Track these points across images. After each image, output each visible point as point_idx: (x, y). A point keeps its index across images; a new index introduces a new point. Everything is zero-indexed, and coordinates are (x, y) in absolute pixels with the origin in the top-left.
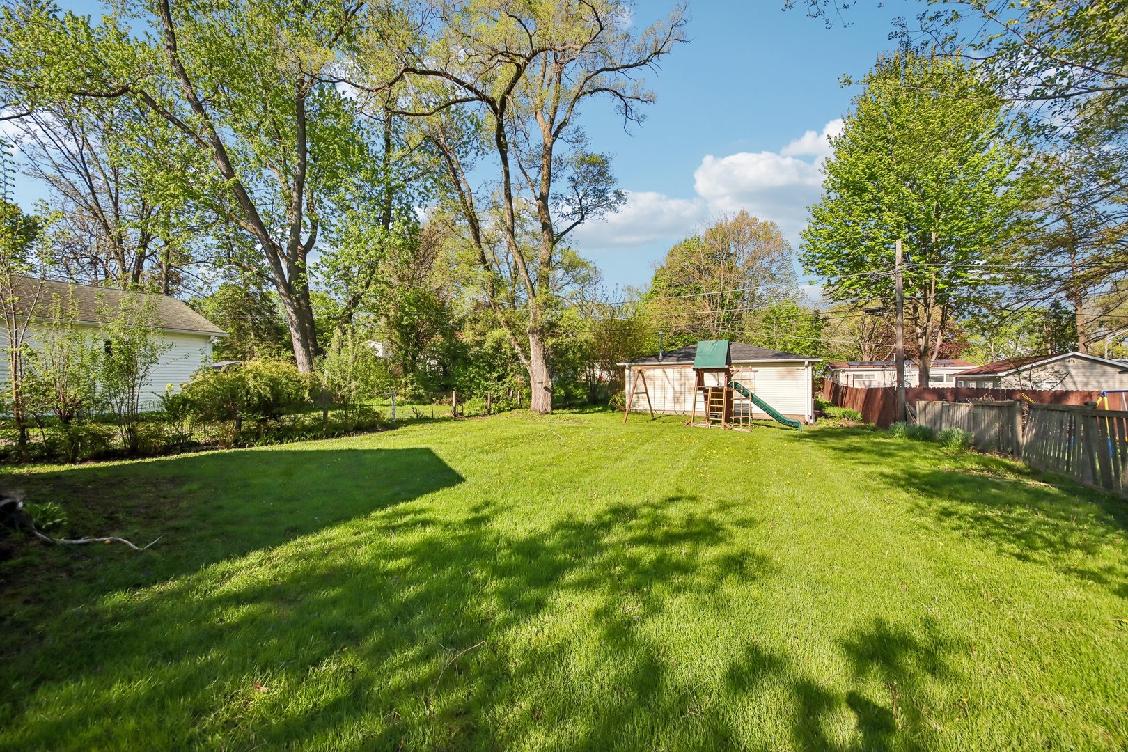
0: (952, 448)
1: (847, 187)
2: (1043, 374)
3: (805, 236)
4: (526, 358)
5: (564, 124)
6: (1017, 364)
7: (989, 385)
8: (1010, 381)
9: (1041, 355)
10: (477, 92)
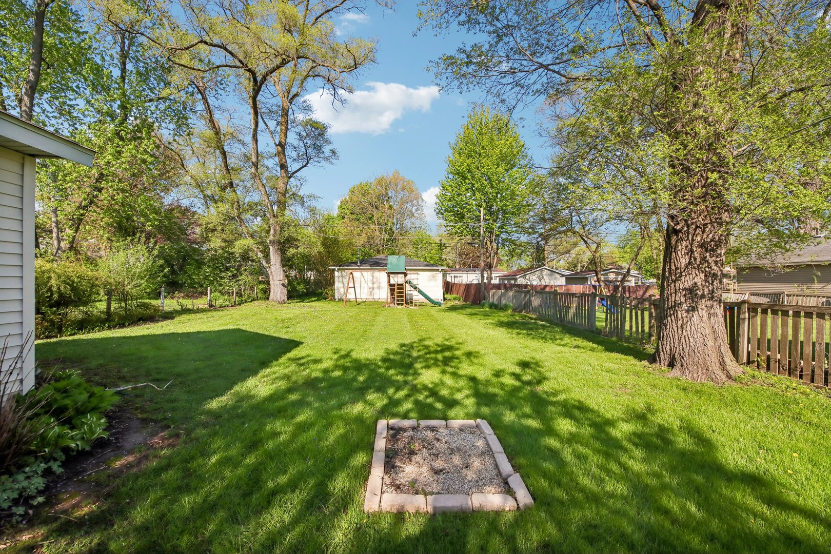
0: (510, 311)
1: (458, 174)
2: (534, 277)
3: (438, 198)
4: (267, 262)
5: (296, 95)
6: (524, 271)
7: (513, 282)
8: (521, 281)
9: (532, 268)
10: (240, 61)
